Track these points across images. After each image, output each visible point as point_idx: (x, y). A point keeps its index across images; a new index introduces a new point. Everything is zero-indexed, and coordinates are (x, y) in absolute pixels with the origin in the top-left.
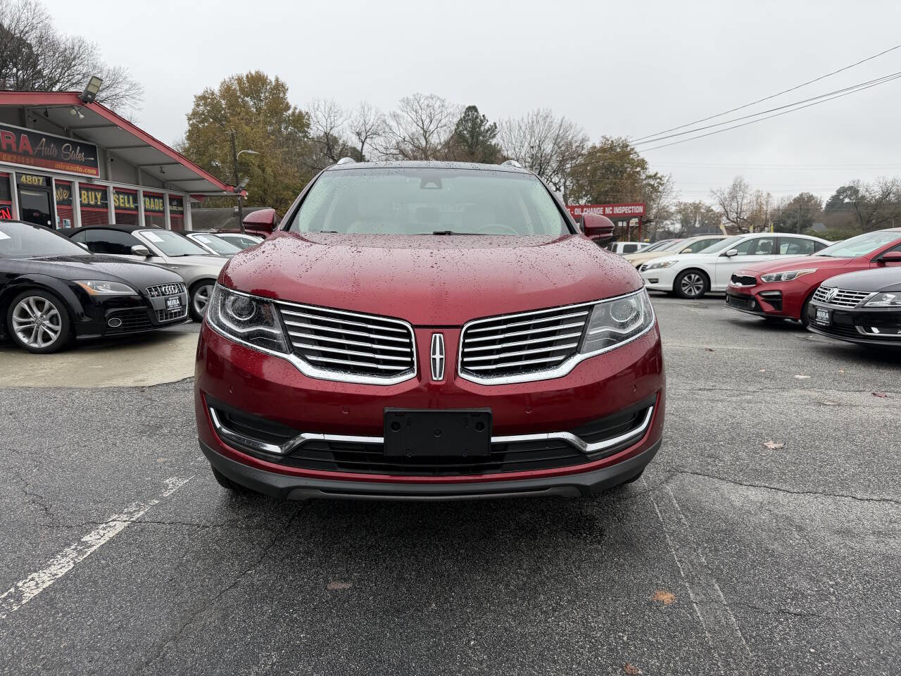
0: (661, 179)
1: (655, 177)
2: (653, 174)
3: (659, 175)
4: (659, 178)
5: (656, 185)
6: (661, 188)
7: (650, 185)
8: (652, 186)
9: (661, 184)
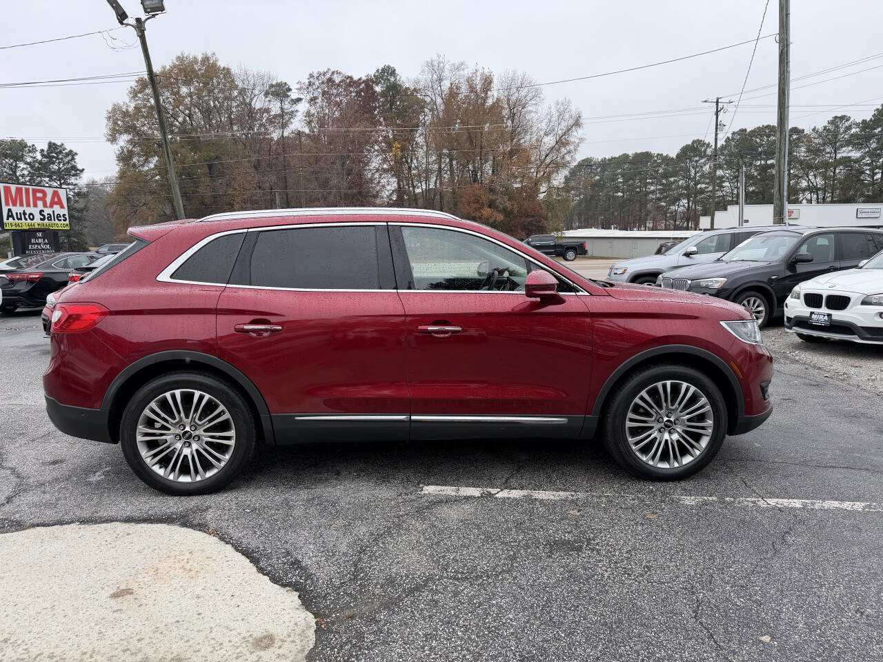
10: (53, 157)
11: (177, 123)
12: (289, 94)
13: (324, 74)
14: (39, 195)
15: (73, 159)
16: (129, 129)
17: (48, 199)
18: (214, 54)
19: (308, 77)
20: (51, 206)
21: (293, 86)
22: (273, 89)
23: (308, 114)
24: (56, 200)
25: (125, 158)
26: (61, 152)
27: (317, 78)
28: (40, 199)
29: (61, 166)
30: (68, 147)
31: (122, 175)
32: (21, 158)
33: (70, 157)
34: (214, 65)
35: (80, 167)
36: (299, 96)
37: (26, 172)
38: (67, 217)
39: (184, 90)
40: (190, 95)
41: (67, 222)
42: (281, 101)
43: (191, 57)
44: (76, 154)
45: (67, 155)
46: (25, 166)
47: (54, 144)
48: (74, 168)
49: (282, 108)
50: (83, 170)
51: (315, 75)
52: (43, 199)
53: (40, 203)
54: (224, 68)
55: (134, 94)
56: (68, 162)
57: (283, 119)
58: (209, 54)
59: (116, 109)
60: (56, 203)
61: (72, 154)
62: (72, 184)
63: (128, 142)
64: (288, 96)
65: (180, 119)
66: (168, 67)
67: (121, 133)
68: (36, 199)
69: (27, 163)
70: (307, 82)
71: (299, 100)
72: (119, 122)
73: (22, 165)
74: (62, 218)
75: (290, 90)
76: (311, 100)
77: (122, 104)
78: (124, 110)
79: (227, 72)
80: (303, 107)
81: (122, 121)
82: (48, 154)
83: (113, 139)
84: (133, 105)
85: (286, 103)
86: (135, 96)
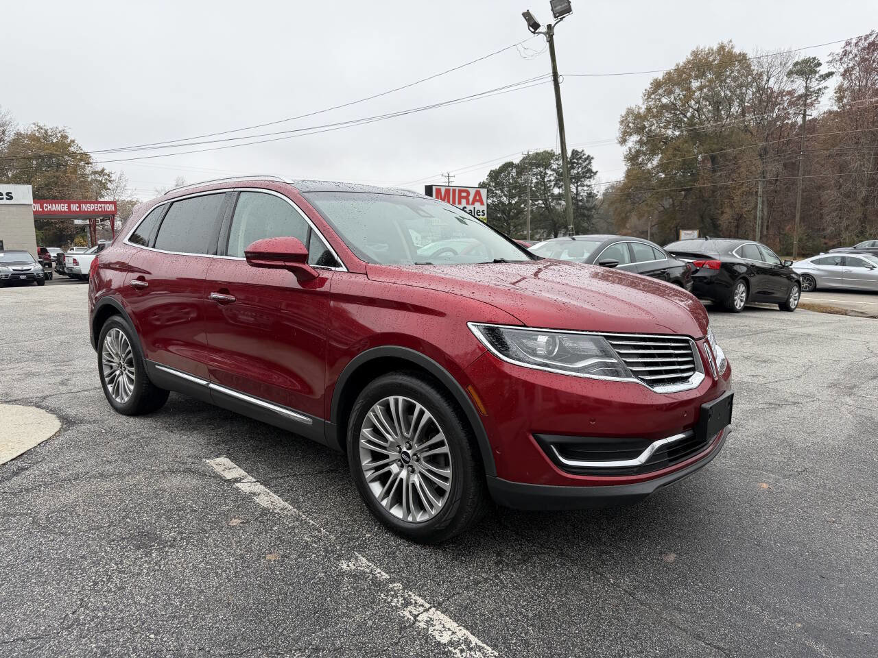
0: (109, 176)
1: (102, 172)
2: (100, 170)
3: (106, 171)
4: (106, 174)
5: (103, 181)
6: (109, 185)
7: (97, 181)
8: (101, 182)
9: (110, 181)
10: (575, 163)
11: (685, 119)
12: (818, 69)
13: (867, 37)
14: (464, 194)
15: (590, 163)
16: (640, 130)
17: (471, 198)
18: (731, 41)
19: (843, 44)
20: (473, 204)
21: (823, 59)
22: (798, 67)
23: (840, 89)
24: (478, 198)
25: (632, 158)
26: (581, 158)
27: (856, 45)
28: (464, 197)
29: (580, 170)
30: (587, 153)
31: (629, 174)
32: (547, 166)
33: (587, 161)
34: (730, 53)
35: (594, 170)
36: (830, 70)
37: (552, 178)
38: (485, 212)
39: (695, 84)
40: (701, 88)
41: (485, 216)
42: (807, 79)
43: (706, 49)
44: (592, 158)
45: (586, 159)
46: (552, 173)
47: (577, 151)
48: (590, 171)
49: (806, 88)
50: (597, 172)
51: (854, 41)
52: (467, 198)
53: (464, 201)
54: (740, 53)
55: (648, 95)
56: (586, 167)
57: (806, 100)
58: (725, 43)
59: (630, 112)
60: (477, 201)
61: (589, 159)
62: (587, 186)
63: (637, 142)
64: (816, 72)
65: (689, 115)
66: (681, 64)
67: (631, 135)
68: (460, 198)
69: (553, 170)
70: (841, 51)
71: (830, 74)
72: (630, 125)
73: (549, 172)
74: (481, 213)
75: (819, 64)
76: (846, 71)
77: (634, 107)
78: (636, 112)
79: (743, 58)
80: (834, 83)
81: (634, 123)
82: (571, 160)
83: (623, 141)
84: (644, 107)
85: (813, 80)
86: (649, 97)
